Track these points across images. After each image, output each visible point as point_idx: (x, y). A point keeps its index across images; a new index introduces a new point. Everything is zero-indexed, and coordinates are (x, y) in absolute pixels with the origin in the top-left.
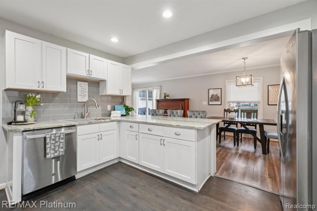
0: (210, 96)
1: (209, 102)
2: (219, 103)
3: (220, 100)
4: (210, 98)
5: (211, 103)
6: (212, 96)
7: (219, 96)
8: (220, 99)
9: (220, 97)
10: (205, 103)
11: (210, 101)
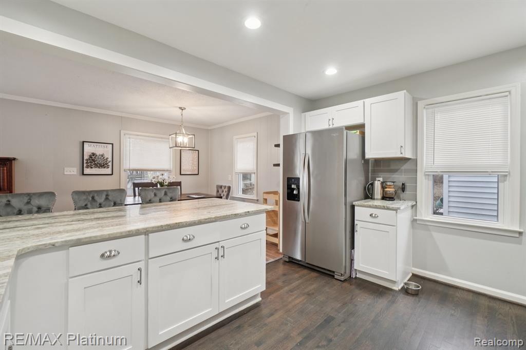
0: (86, 157)
1: (85, 169)
2: (108, 171)
3: (110, 167)
4: (85, 161)
5: (87, 171)
6: (91, 157)
7: (107, 158)
8: (110, 164)
9: (110, 159)
10: (73, 171)
11: (87, 167)
